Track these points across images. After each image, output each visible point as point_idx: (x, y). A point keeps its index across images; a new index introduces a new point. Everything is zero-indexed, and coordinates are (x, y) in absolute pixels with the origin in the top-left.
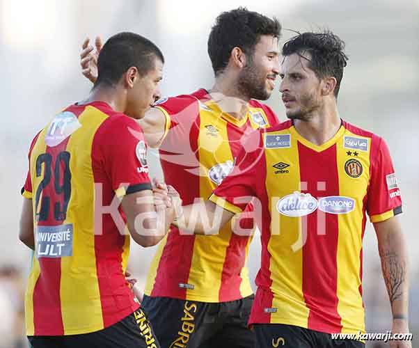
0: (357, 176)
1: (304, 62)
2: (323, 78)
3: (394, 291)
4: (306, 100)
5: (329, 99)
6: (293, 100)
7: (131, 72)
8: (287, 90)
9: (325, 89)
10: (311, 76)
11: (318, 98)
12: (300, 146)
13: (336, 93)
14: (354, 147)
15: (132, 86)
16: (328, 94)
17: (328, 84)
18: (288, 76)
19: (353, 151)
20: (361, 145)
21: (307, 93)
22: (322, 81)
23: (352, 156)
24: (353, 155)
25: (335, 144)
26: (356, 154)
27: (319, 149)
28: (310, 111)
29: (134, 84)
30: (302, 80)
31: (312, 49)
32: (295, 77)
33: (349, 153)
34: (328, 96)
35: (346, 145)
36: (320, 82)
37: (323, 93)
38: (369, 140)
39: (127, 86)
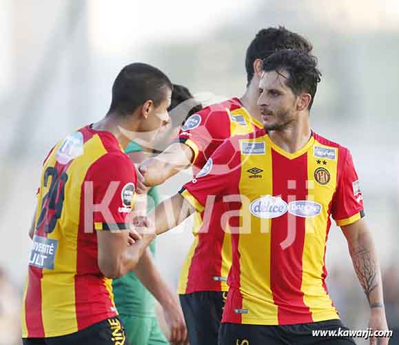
0: (325, 183)
1: (283, 80)
2: (299, 95)
3: (369, 284)
4: (283, 115)
5: (303, 113)
6: (270, 114)
7: (146, 105)
8: (265, 105)
9: (300, 105)
10: (288, 93)
11: (293, 113)
12: (274, 153)
13: (309, 108)
14: (323, 156)
15: (146, 116)
16: (302, 109)
17: (303, 100)
18: (267, 92)
19: (322, 160)
20: (329, 154)
21: (283, 109)
22: (298, 98)
23: (322, 165)
24: (322, 163)
25: (306, 153)
26: (325, 163)
27: (291, 157)
28: (286, 124)
29: (148, 115)
30: (280, 96)
31: (289, 67)
32: (273, 93)
33: (319, 162)
34: (302, 111)
35: (316, 155)
36: (296, 98)
37: (298, 108)
38: (336, 150)
39: (141, 116)
